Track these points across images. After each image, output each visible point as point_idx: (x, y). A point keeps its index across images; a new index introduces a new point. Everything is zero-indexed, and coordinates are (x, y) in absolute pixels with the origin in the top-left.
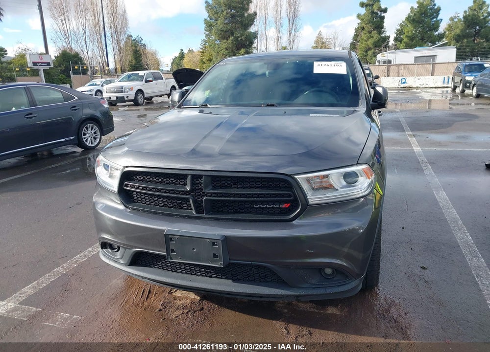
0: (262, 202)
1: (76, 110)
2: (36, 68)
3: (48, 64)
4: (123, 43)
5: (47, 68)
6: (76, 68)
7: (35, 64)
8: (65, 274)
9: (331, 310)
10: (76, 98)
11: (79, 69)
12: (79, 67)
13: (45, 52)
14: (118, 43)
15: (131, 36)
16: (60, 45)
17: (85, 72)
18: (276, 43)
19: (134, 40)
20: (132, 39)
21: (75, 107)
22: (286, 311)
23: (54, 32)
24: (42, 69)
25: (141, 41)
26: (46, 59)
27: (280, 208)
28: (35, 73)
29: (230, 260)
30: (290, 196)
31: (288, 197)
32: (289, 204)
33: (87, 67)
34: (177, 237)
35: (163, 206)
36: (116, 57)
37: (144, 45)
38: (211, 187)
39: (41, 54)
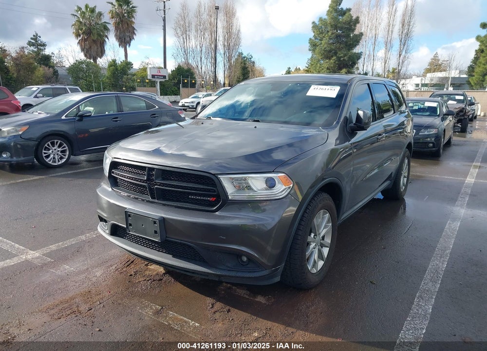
0: (196, 195)
1: (155, 117)
2: (154, 80)
3: (164, 77)
4: (233, 59)
5: (163, 80)
6: (186, 81)
7: (153, 76)
8: (84, 241)
9: (260, 299)
10: (157, 107)
11: (187, 83)
12: (188, 81)
13: (163, 66)
14: (229, 60)
15: (242, 54)
16: (179, 61)
17: (193, 85)
18: (383, 64)
19: (244, 57)
20: (243, 56)
21: (155, 114)
22: (223, 292)
23: (176, 49)
24: (158, 81)
25: (251, 59)
26: (163, 73)
27: (209, 200)
28: (152, 84)
29: (166, 237)
30: (215, 192)
31: (213, 192)
32: (215, 198)
33: (195, 81)
34: (133, 214)
35: (133, 191)
36: (226, 73)
37: (254, 62)
38: (161, 179)
39: (160, 68)
